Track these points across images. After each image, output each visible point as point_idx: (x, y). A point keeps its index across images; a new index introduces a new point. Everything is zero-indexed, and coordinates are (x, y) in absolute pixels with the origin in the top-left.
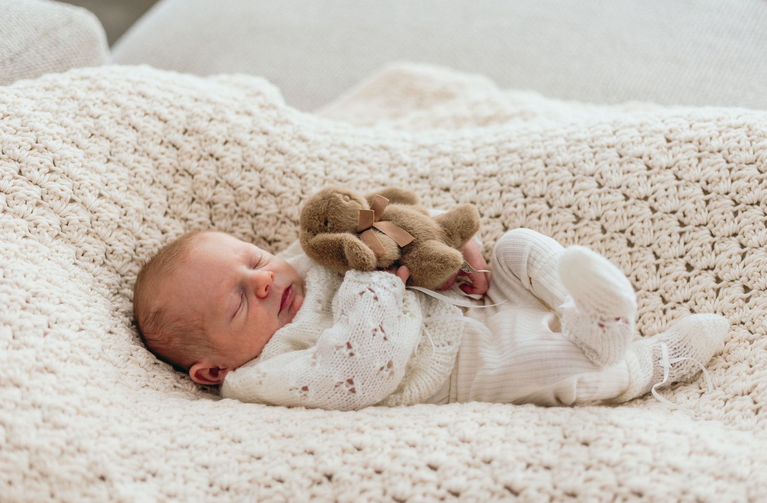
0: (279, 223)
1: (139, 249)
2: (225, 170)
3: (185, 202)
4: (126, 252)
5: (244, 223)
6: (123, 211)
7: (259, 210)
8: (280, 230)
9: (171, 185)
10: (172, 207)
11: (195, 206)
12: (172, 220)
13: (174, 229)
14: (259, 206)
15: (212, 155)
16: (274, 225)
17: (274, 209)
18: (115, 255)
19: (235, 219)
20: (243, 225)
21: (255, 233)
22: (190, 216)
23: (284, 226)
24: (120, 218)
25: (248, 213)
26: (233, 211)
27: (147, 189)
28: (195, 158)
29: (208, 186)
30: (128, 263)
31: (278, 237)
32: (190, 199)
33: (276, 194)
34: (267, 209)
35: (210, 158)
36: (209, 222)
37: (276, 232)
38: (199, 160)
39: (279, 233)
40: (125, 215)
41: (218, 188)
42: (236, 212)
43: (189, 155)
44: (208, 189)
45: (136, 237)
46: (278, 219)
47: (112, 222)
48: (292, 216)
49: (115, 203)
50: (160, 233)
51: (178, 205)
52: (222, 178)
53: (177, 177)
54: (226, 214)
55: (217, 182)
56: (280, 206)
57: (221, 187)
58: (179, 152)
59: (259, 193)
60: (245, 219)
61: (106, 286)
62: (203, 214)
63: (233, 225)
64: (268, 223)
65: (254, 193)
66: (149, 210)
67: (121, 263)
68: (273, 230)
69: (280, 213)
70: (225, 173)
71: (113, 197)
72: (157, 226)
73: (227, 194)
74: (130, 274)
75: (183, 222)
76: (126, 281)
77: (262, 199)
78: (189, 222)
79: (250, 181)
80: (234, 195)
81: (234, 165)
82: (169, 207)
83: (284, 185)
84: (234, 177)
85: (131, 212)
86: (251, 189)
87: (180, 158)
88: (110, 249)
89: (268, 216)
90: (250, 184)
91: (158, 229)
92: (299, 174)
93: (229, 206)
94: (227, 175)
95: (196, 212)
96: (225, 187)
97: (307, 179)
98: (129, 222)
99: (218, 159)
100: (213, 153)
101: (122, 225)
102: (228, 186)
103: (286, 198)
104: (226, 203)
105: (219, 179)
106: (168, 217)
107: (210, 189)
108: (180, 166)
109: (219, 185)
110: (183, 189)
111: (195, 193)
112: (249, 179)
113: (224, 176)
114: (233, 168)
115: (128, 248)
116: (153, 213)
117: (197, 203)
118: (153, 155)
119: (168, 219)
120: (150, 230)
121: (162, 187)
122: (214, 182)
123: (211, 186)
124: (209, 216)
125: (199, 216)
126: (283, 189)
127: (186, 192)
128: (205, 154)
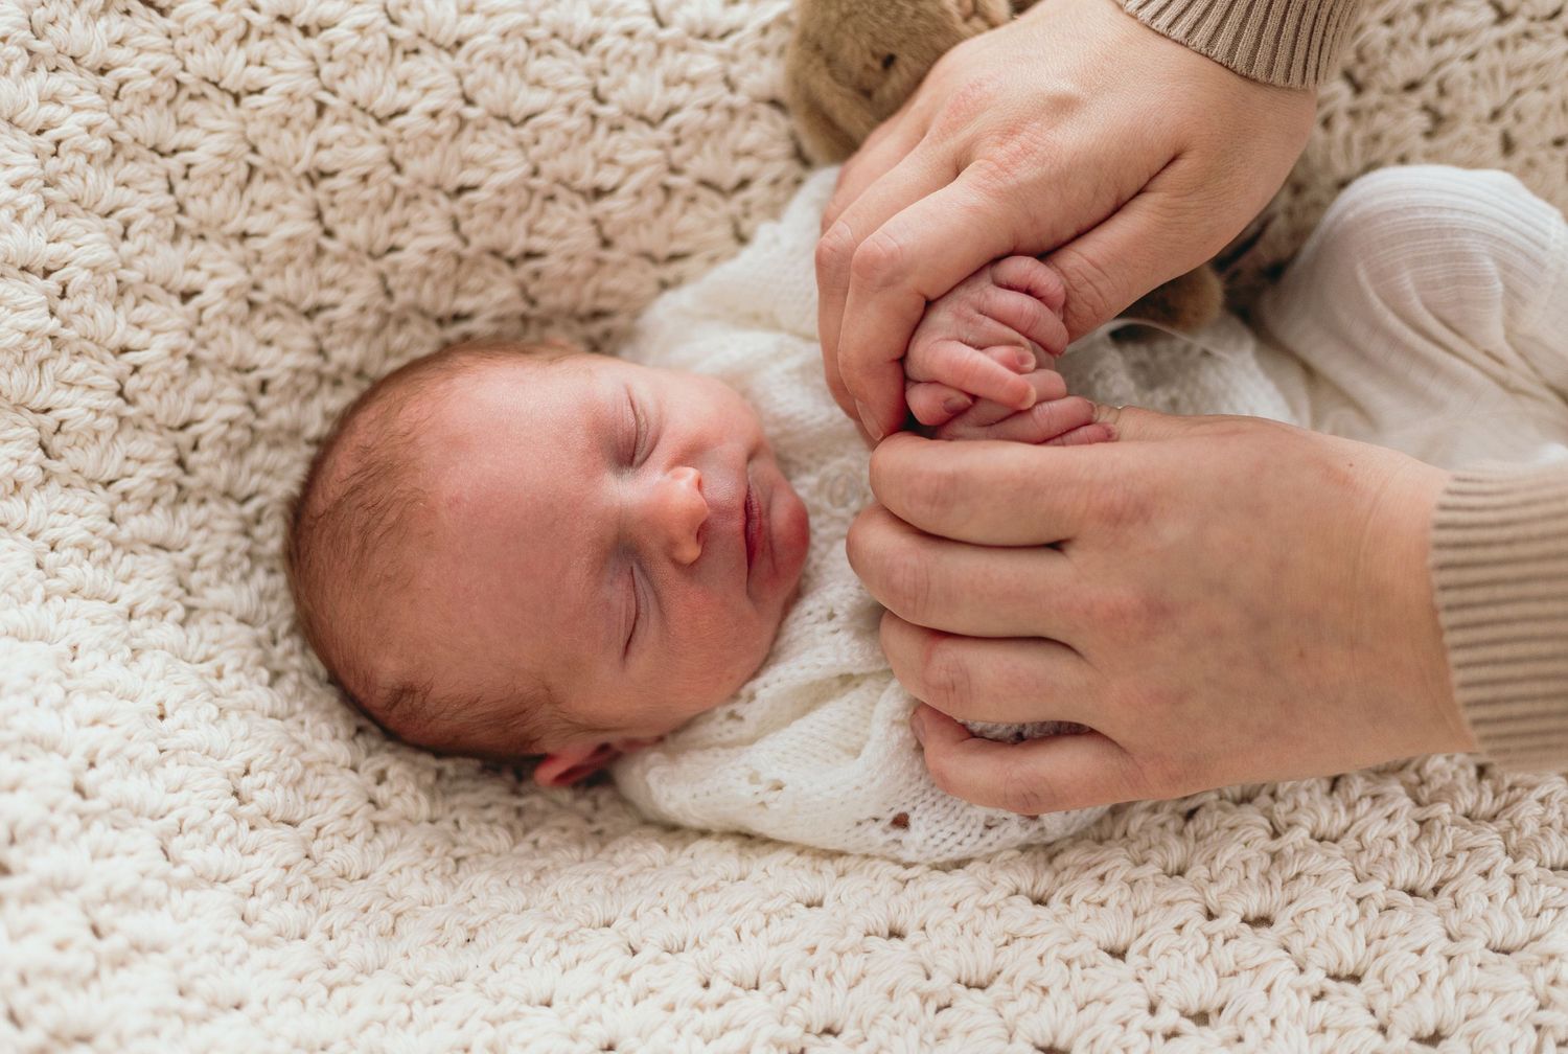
0: (536, 202)
1: (132, 384)
2: (338, 68)
3: (228, 184)
4: (98, 412)
5: (426, 218)
6: (52, 284)
7: (470, 177)
8: (542, 224)
9: (175, 139)
10: (191, 206)
11: (261, 191)
12: (200, 247)
13: (213, 275)
14: (466, 163)
15: (283, 19)
16: (522, 211)
17: (513, 168)
18: (67, 433)
19: (395, 215)
20: (426, 226)
21: (466, 241)
22: (254, 224)
23: (550, 207)
24: (52, 313)
25: (437, 187)
26: (387, 192)
27: (101, 184)
28: (228, 38)
29: (295, 124)
30: (113, 438)
31: (538, 243)
32: (243, 172)
33: (517, 118)
34: (494, 170)
35: (279, 27)
36: (314, 229)
37: (530, 231)
38: (242, 40)
39: (541, 233)
40: (63, 296)
41: (328, 130)
42: (396, 189)
43: (208, 32)
44: (296, 135)
45: (112, 352)
46: (531, 191)
47: (34, 343)
48: (574, 177)
49: (24, 269)
50: (175, 302)
51: (208, 199)
52: (334, 93)
53: (187, 109)
54: (365, 203)
55: (321, 108)
56: (534, 151)
57: (336, 121)
58: (169, 23)
59: (463, 122)
60: (426, 206)
61: (78, 554)
62: (291, 209)
63: (392, 229)
64: (502, 210)
65: (445, 124)
66: (127, 248)
67: (93, 453)
68: (521, 225)
69: (536, 173)
70: (342, 78)
71: (13, 250)
72: (163, 286)
73: (362, 142)
74: (130, 467)
75: (235, 245)
76: (125, 496)
77: (474, 140)
78: (252, 244)
79: (426, 90)
80: (384, 141)
81: (368, 43)
82: (181, 209)
83: (538, 83)
84: (374, 85)
85: (79, 277)
86: (434, 115)
87: (180, 43)
88: (49, 421)
89: (502, 191)
90: (431, 102)
91: (169, 292)
92: (576, 40)
93: (372, 180)
94: (349, 81)
95: (268, 208)
96: (350, 120)
97: (604, 53)
98: (80, 311)
99: (305, 31)
100: (287, 13)
101: (66, 333)
102: (357, 115)
103: (551, 126)
104: (363, 170)
105: (325, 97)
106: (186, 241)
107: (303, 133)
108: (184, 69)
109: (328, 117)
110: (215, 144)
111: (254, 150)
112: (425, 83)
113: (339, 87)
114: (365, 56)
115: (102, 394)
116: (142, 252)
117: (267, 178)
118: (90, 60)
119: (186, 250)
120: (146, 310)
121: (144, 151)
122: (311, 109)
123: (304, 123)
124: (313, 214)
125: (283, 219)
126: (534, 99)
127: (224, 155)
128: (261, 20)
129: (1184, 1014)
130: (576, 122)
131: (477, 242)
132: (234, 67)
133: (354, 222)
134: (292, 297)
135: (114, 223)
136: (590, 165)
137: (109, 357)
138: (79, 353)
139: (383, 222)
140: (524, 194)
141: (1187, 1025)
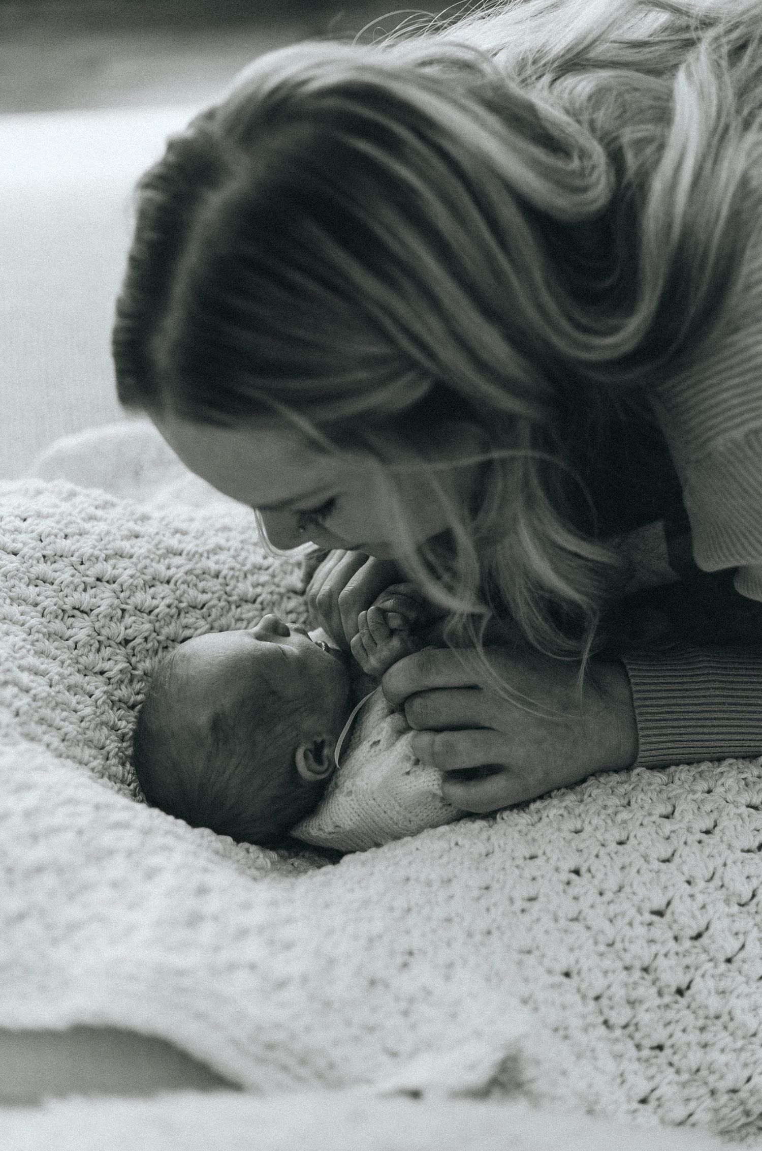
2: (127, 593)
3: (92, 649)
11: (106, 652)
14: (186, 627)
15: (98, 579)
22: (107, 665)
26: (155, 644)
29: (115, 620)
33: (199, 606)
35: (98, 583)
41: (128, 620)
43: (72, 587)
44: (116, 624)
52: (126, 604)
53: (69, 620)
54: (148, 651)
55: (123, 611)
56: (209, 619)
57: (130, 616)
59: (180, 610)
62: (119, 658)
70: (129, 598)
73: (142, 623)
77: (185, 617)
78: (106, 675)
79: (163, 598)
83: (204, 592)
84: (142, 598)
86: (169, 606)
90: (167, 601)
91: (84, 692)
92: (213, 574)
93: (149, 639)
94: (132, 598)
95: (109, 659)
96: (135, 615)
97: (225, 578)
100: (99, 576)
102: (138, 612)
103: (214, 606)
105: (124, 606)
109: (127, 615)
112: (162, 595)
113: (129, 601)
117: (106, 646)
118: (31, 600)
122: (120, 612)
123: (118, 618)
125: (116, 663)
126: (205, 597)
128: (91, 580)
130: (223, 603)
132: (86, 599)
134: (126, 699)
136: (233, 621)
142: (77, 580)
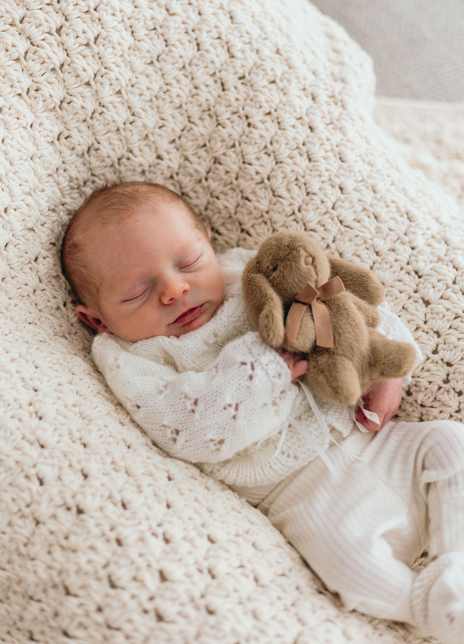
0: (260, 220)
1: (124, 160)
2: (247, 140)
3: (196, 142)
4: (109, 157)
5: (232, 197)
6: (132, 118)
7: (251, 197)
8: (256, 227)
9: (195, 119)
10: (182, 139)
11: (202, 152)
12: (174, 151)
13: (170, 160)
14: (254, 193)
15: (247, 117)
16: (256, 218)
17: (264, 205)
18: (97, 153)
19: (226, 189)
20: (230, 199)
21: (236, 213)
22: (193, 158)
23: (263, 225)
24: (124, 124)
25: (242, 192)
26: (229, 181)
27: (168, 111)
28: (231, 109)
29: (224, 143)
30: (106, 167)
31: (252, 231)
32: (202, 144)
33: (276, 194)
34: (258, 201)
35: (244, 118)
36: (204, 174)
37: (253, 226)
38: (234, 113)
39: (255, 229)
40: (131, 123)
41: (230, 152)
42: (231, 183)
43: (228, 103)
44: (222, 146)
45: (128, 149)
46: (262, 216)
47: (113, 124)
48: (275, 222)
49: (129, 108)
50: (155, 156)
51: (188, 141)
52: (240, 145)
53: (206, 116)
54: (221, 179)
55: (234, 146)
56: (272, 206)
57: (234, 152)
58: (222, 93)
59: (262, 182)
60: (235, 195)
61: (68, 178)
62: (204, 164)
63: (222, 192)
64: (251, 213)
65: (258, 178)
66: (157, 130)
67: (98, 163)
68: (252, 222)
69: (267, 212)
70: (245, 143)
71: (131, 100)
72: (156, 148)
73: (235, 163)
74: (102, 177)
75: (183, 159)
76: (93, 182)
77: (261, 189)
78: (187, 163)
79: (262, 165)
80: (240, 168)
81: (259, 141)
82: (180, 138)
83: (289, 190)
84: (251, 152)
85: (139, 123)
86: (257, 173)
87: (219, 100)
88: (96, 145)
89: (255, 208)
90: (259, 169)
91: (156, 151)
92: (309, 190)
93: (229, 174)
94: (246, 145)
95: (199, 158)
96: (237, 155)
97: (312, 199)
98: (131, 131)
99: (249, 125)
100: (249, 116)
101: (122, 131)
102: (240, 156)
103: (281, 204)
104: (228, 169)
105: (237, 144)
106: (173, 145)
107: (224, 147)
108: (214, 107)
109: (233, 149)
110: (203, 130)
111: (209, 141)
112: (263, 163)
113: (243, 144)
114: (256, 143)
115: (114, 154)
116: (160, 135)
117: (206, 151)
118: (196, 82)
119: (171, 147)
120: (146, 149)
121: (186, 115)
122: (231, 143)
123: (227, 145)
124: (207, 170)
125: (199, 164)
126: (285, 194)
127: (202, 135)
128: (242, 112)
129: (164, 535)
130: (289, 210)
131: (239, 216)
133: (215, 182)
134: (183, 185)
135: (161, 123)
136: (281, 224)
137: (126, 149)
138: (120, 140)
139: (221, 188)
140: (260, 215)
141: (161, 537)
142: (235, 104)
